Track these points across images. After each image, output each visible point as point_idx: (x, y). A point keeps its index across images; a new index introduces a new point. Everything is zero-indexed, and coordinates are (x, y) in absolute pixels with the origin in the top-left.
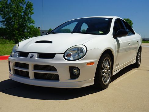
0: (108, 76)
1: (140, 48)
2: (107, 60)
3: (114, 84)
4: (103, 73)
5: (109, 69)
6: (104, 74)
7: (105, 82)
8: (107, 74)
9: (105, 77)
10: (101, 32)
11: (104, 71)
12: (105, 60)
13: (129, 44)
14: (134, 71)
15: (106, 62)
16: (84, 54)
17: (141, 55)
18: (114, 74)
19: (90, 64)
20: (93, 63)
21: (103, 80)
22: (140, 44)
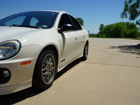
0: (51, 74)
1: (87, 42)
2: (50, 57)
3: (58, 81)
4: (44, 72)
5: (52, 67)
6: (46, 73)
7: (47, 81)
8: (49, 72)
9: (47, 76)
10: (45, 26)
11: (46, 69)
12: (47, 57)
13: (76, 39)
14: (82, 64)
15: (48, 59)
16: (17, 52)
17: (88, 49)
18: (59, 70)
19: (25, 63)
20: (29, 62)
21: (45, 80)
22: (87, 38)
